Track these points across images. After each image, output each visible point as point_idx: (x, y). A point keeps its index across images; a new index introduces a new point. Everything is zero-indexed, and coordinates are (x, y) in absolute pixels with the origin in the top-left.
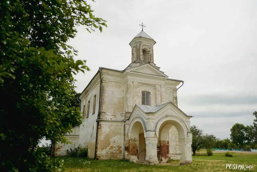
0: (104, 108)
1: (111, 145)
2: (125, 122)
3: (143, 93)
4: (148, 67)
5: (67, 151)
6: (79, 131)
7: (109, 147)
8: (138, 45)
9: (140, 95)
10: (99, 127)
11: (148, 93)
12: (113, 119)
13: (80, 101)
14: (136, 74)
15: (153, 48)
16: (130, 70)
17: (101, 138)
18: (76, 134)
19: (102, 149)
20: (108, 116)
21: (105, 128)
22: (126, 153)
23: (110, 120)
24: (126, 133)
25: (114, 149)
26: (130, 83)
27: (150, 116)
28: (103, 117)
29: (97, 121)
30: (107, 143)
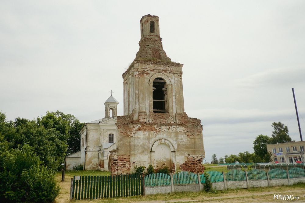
0: (88, 145)
1: (93, 163)
2: (98, 151)
3: (110, 135)
4: (112, 120)
5: (74, 167)
6: (80, 154)
7: (92, 164)
8: (107, 107)
9: (108, 136)
10: (86, 154)
11: (113, 135)
12: (94, 150)
13: (81, 134)
14: (106, 125)
15: (116, 107)
16: (102, 123)
17: (87, 160)
18: (79, 157)
19: (88, 165)
20: (91, 148)
21: (89, 155)
22: (99, 167)
23: (92, 150)
24: (99, 157)
25: (94, 165)
26: (102, 130)
27: (105, 150)
28: (88, 149)
29: (85, 151)
30: (90, 162)
